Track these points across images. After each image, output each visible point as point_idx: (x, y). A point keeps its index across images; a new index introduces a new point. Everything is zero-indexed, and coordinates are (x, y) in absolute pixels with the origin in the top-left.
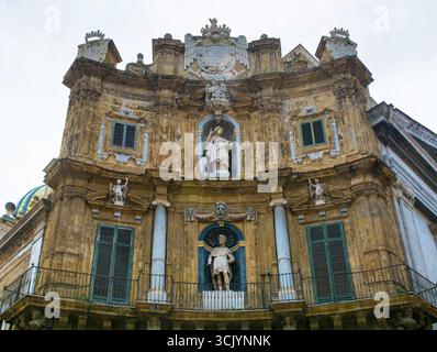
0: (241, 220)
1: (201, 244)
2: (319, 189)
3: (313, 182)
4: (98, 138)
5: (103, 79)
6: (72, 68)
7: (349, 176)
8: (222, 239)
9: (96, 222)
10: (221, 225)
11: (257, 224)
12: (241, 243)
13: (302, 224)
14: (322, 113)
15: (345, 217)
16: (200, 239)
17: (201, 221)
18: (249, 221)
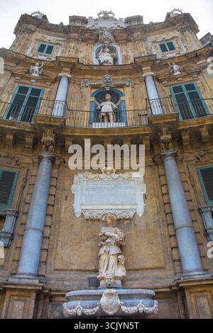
0: (122, 86)
1: (93, 99)
2: (175, 67)
3: (171, 64)
4: (28, 48)
5: (37, 27)
6: (19, 22)
7: (195, 60)
8: (108, 96)
9: (17, 84)
10: (108, 89)
11: (133, 87)
12: (122, 98)
13: (165, 86)
14: (172, 39)
15: (197, 80)
16: (92, 96)
17: (93, 87)
18: (128, 86)
